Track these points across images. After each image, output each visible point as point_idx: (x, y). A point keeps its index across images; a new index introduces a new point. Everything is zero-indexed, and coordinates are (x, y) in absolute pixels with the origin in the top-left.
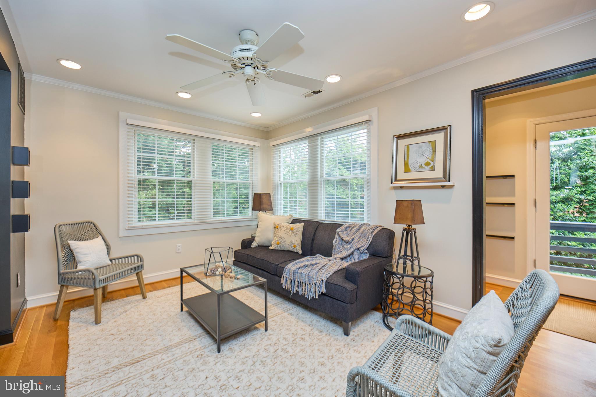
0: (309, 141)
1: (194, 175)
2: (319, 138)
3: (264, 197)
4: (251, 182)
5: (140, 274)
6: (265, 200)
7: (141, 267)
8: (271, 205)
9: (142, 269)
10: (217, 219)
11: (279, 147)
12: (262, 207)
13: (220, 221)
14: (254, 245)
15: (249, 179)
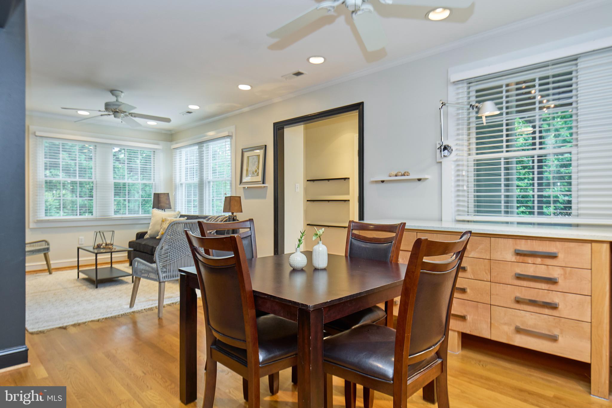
0: (199, 147)
1: (95, 177)
2: (205, 145)
3: (162, 196)
4: (154, 183)
5: (47, 254)
6: (163, 199)
7: (48, 249)
8: (169, 204)
9: (49, 251)
10: (118, 216)
11: (180, 150)
12: (159, 205)
13: (121, 218)
14: (147, 236)
15: (152, 180)
